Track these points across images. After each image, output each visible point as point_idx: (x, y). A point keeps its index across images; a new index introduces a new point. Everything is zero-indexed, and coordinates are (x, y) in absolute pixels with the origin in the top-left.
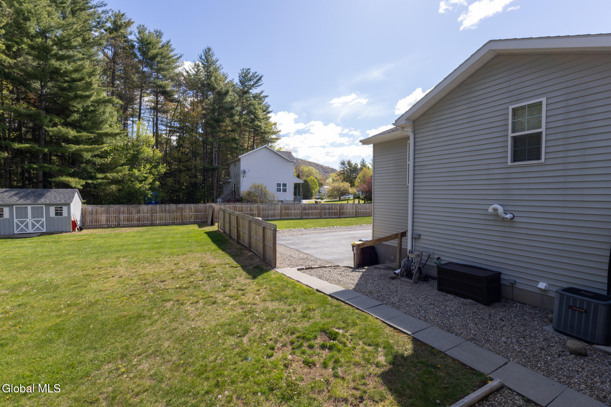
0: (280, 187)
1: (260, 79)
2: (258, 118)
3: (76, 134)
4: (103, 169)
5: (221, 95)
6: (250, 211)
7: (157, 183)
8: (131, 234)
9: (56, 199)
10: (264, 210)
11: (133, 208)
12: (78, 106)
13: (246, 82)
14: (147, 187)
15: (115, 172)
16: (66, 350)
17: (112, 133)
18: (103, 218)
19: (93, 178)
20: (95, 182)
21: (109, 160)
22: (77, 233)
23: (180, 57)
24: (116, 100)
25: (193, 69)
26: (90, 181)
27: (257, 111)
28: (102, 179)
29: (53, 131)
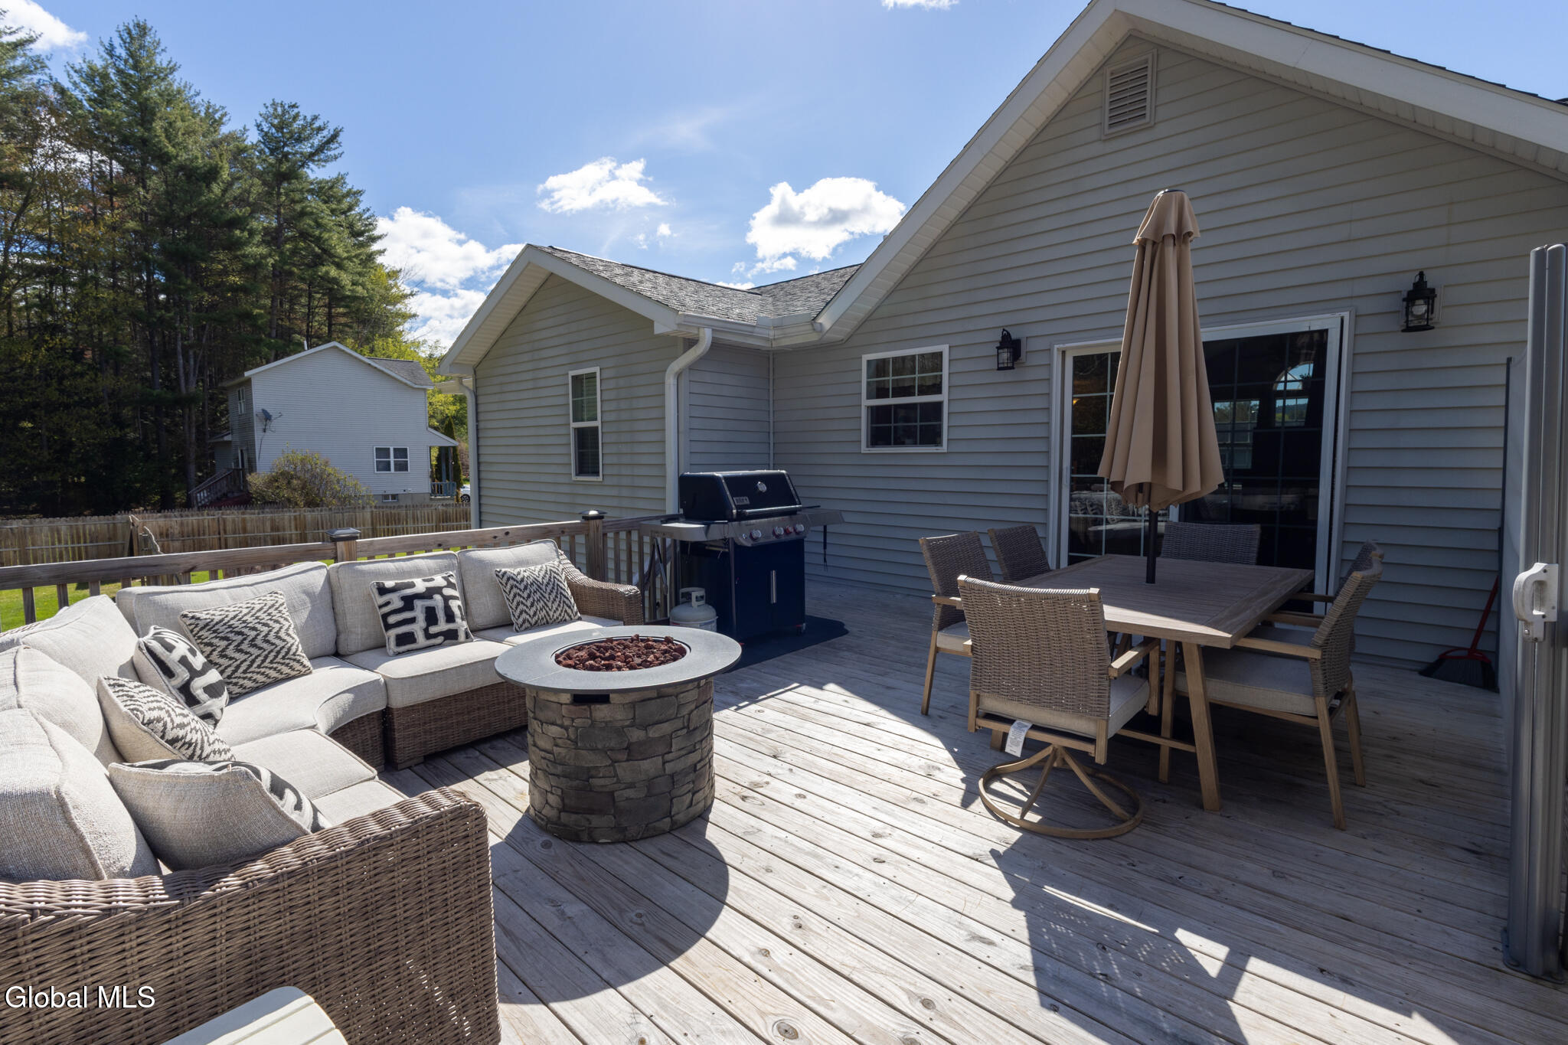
0: (389, 457)
1: (331, 140)
2: (332, 256)
5: (192, 177)
10: (318, 525)
25: (86, 81)
27: (326, 235)
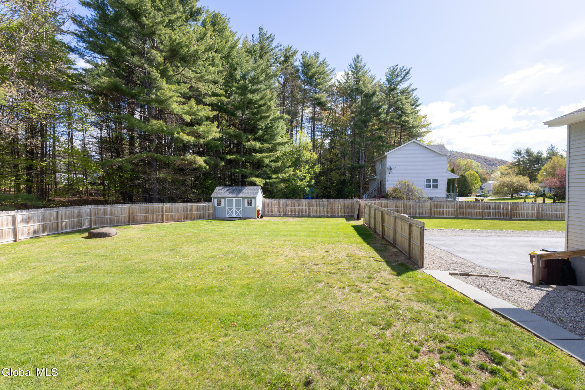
0: (430, 182)
1: (408, 73)
2: (405, 114)
3: (261, 146)
4: (276, 171)
5: (369, 96)
6: (396, 208)
7: (313, 181)
8: (294, 223)
9: (248, 194)
10: (411, 207)
11: (295, 202)
12: (262, 124)
13: (393, 80)
14: (306, 184)
15: (284, 173)
16: (253, 304)
17: (282, 142)
18: (275, 209)
19: (270, 178)
20: (271, 181)
21: (280, 164)
22: (259, 219)
23: (333, 70)
24: (286, 116)
25: (344, 78)
26: (268, 181)
27: (404, 107)
28: (276, 178)
29: (247, 145)
